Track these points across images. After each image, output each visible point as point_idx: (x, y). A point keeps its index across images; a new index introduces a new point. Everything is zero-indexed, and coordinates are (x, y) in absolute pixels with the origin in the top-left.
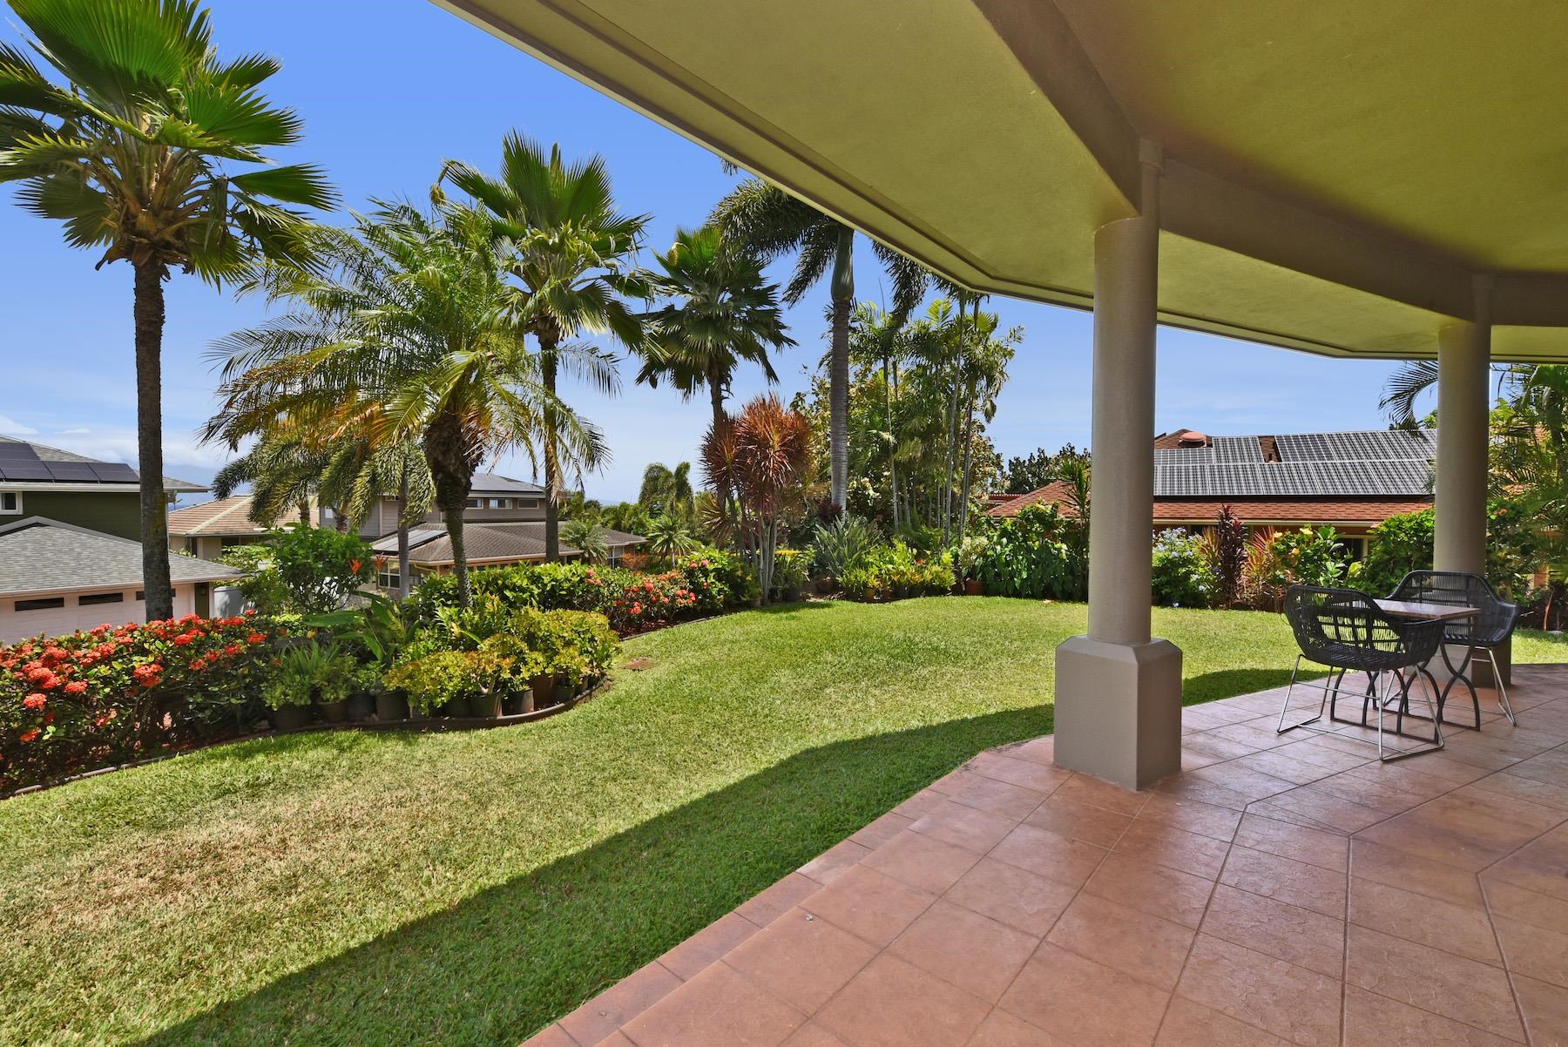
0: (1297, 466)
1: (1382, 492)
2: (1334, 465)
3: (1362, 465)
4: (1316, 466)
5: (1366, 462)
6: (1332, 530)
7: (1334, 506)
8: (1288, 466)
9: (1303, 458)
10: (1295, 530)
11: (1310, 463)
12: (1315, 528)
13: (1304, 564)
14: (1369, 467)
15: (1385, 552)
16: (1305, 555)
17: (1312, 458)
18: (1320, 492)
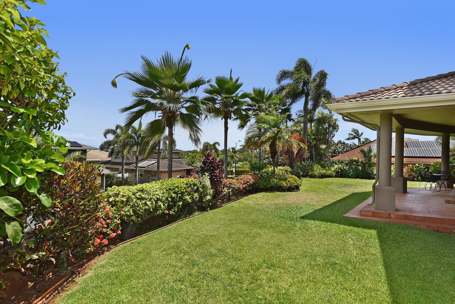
0: (412, 149)
1: (434, 156)
2: (422, 149)
3: (429, 149)
4: (417, 149)
5: (430, 149)
6: (423, 165)
7: (422, 159)
8: (410, 149)
9: (414, 147)
10: (415, 164)
11: (416, 148)
12: (419, 164)
13: (417, 171)
14: (431, 150)
15: (434, 169)
16: (417, 170)
17: (416, 147)
18: (419, 156)
